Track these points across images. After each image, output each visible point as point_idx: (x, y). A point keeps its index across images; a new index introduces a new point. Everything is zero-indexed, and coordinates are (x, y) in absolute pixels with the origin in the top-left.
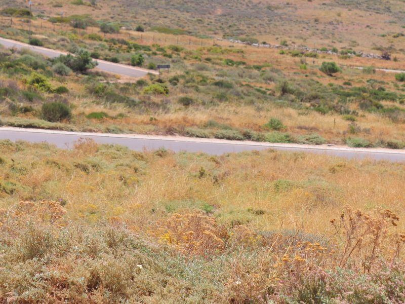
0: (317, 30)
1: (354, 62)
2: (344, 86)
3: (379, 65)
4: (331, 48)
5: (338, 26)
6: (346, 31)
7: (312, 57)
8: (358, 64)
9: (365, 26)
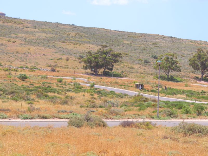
0: (18, 57)
1: (37, 73)
2: (29, 86)
3: (50, 74)
4: (25, 66)
5: (28, 55)
6: (33, 58)
7: (15, 71)
8: (39, 74)
9: (43, 55)
